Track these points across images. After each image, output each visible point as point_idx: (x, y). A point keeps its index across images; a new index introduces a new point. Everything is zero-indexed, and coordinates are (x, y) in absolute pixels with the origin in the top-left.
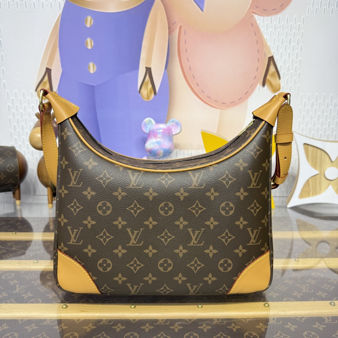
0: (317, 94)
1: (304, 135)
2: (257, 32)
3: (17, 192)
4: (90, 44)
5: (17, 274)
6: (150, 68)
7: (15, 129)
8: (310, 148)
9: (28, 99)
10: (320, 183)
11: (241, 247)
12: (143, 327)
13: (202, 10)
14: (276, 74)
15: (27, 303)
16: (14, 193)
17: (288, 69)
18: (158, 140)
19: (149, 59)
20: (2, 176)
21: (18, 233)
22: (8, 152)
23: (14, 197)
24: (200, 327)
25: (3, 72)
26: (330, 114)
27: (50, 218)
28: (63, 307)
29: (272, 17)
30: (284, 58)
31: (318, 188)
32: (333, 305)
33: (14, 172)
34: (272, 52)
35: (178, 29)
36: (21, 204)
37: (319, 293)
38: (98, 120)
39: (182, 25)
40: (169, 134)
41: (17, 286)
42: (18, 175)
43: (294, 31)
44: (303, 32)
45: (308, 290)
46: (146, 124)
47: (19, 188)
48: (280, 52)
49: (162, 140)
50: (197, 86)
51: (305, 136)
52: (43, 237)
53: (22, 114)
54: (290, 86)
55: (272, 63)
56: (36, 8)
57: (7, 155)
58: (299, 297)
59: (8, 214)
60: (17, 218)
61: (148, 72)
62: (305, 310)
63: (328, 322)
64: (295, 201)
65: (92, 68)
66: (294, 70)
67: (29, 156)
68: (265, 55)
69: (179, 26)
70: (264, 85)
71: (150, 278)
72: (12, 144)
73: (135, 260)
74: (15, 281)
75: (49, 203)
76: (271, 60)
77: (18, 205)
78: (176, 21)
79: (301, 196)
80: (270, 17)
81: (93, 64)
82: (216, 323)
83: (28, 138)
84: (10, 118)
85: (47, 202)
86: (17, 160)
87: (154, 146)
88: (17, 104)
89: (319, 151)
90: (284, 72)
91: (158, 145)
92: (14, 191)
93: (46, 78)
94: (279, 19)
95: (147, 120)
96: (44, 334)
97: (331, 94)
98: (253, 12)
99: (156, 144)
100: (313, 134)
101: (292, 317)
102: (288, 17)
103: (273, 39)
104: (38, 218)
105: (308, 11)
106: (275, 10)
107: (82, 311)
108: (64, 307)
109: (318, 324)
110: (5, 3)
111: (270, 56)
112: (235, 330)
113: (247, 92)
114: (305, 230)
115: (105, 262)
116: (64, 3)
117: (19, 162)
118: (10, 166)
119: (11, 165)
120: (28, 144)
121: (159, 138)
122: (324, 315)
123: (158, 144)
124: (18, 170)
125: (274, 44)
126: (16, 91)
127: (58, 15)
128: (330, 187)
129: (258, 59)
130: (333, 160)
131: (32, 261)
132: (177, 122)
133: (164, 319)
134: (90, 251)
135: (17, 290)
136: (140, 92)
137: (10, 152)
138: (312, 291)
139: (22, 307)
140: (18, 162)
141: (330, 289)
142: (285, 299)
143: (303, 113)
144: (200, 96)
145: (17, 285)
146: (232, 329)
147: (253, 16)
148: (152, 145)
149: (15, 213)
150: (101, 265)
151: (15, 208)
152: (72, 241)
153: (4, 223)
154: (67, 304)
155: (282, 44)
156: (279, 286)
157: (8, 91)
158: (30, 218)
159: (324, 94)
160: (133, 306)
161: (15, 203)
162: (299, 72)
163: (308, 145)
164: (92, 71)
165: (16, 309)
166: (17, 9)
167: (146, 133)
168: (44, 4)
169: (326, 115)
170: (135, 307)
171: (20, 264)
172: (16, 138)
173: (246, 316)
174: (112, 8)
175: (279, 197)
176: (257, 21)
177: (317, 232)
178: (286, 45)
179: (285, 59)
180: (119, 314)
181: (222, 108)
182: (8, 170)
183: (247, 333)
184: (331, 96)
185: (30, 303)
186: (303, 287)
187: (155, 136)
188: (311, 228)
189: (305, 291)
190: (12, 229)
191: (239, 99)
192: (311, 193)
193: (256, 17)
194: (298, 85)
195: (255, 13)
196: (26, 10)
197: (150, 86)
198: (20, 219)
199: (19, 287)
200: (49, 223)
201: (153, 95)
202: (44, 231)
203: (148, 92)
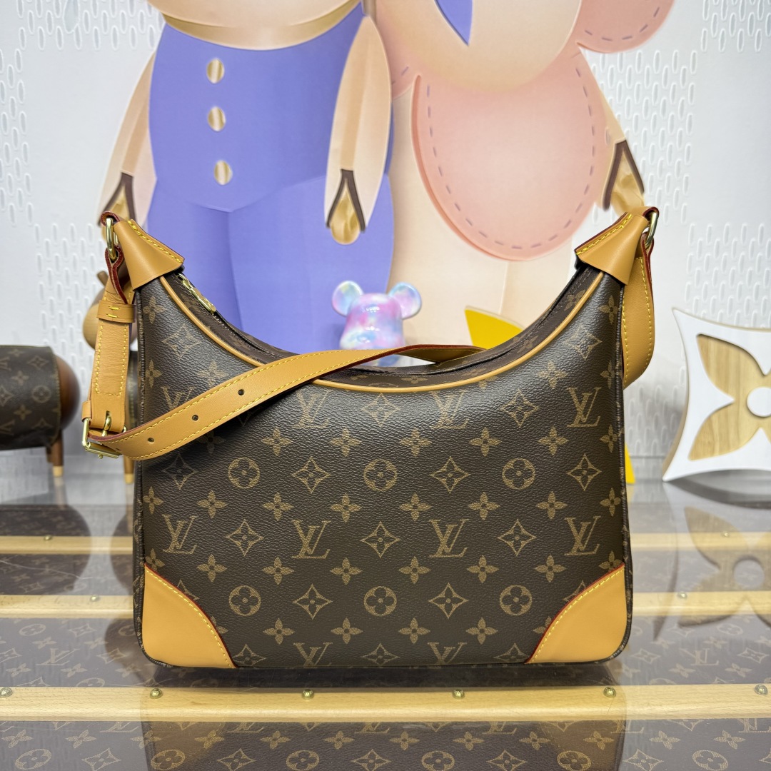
0: (727, 224)
1: (701, 316)
2: (590, 89)
3: (55, 447)
4: (217, 118)
5: (52, 625)
6: (351, 172)
7: (52, 309)
8: (713, 344)
9: (82, 242)
10: (737, 424)
11: (550, 560)
12: (329, 740)
13: (466, 42)
14: (635, 182)
15: (73, 686)
16: (49, 452)
17: (661, 171)
18: (368, 329)
19: (349, 151)
20: (23, 412)
21: (56, 538)
22: (37, 359)
23: (49, 460)
24: (459, 740)
25: (28, 184)
26: (759, 269)
27: (127, 506)
28: (151, 695)
29: (622, 54)
30: (652, 144)
31: (732, 436)
32: (761, 693)
33: (48, 402)
34: (625, 131)
35: (413, 85)
36: (63, 476)
37: (731, 667)
38: (237, 287)
39: (420, 75)
40: (393, 317)
41: (53, 651)
42: (58, 410)
43: (673, 84)
44: (693, 86)
45: (706, 662)
46: (341, 296)
47: (60, 438)
48: (643, 132)
49: (378, 330)
50: (457, 210)
51: (704, 319)
52: (112, 546)
53: (67, 277)
54: (667, 207)
55: (624, 156)
56: (100, 43)
57: (35, 365)
58: (687, 676)
59: (35, 498)
60: (56, 506)
61: (346, 180)
62: (697, 703)
63: (751, 730)
64: (682, 465)
65: (223, 173)
66: (675, 170)
67: (83, 368)
68: (609, 139)
69: (415, 77)
70: (606, 205)
71: (347, 631)
72: (46, 343)
73: (312, 590)
74: (48, 641)
75: (126, 472)
76: (623, 149)
77: (57, 477)
78: (408, 68)
79: (695, 454)
80: (618, 55)
81: (225, 164)
82: (495, 731)
83: (80, 330)
84: (41, 286)
85: (121, 471)
86: (55, 376)
87: (361, 343)
88: (57, 254)
89: (732, 350)
90: (652, 176)
91: (368, 341)
92: (48, 445)
93: (122, 195)
94: (640, 58)
95: (344, 285)
96: (109, 752)
97: (761, 225)
98: (579, 44)
99: (364, 339)
100: (722, 314)
101: (668, 719)
102: (658, 54)
103: (626, 104)
104: (101, 506)
105: (704, 39)
106: (630, 40)
107: (194, 703)
108: (155, 694)
109: (726, 735)
110: (32, 33)
111: (620, 140)
112: (536, 746)
113: (569, 222)
114: (706, 531)
115: (245, 593)
116: (160, 32)
117: (60, 380)
118: (41, 389)
119: (44, 387)
120: (80, 343)
121: (371, 325)
122: (740, 715)
123: (369, 338)
124: (59, 399)
125: (628, 114)
126: (55, 224)
127: (149, 58)
128: (761, 432)
129: (593, 148)
130: (766, 371)
131: (86, 598)
132: (410, 290)
133: (377, 723)
134: (212, 568)
135: (53, 660)
136: (328, 224)
137: (41, 359)
138: (715, 662)
139: (60, 694)
140: (58, 382)
141: (758, 660)
142: (654, 680)
143: (698, 269)
144: (463, 232)
145: (52, 649)
146: (531, 744)
147: (580, 53)
148: (356, 340)
149: (51, 496)
150: (236, 600)
151: (51, 486)
152: (174, 546)
153: (25, 518)
154: (162, 689)
155: (646, 115)
156: (640, 653)
157: (37, 225)
158: (83, 506)
159: (744, 225)
160: (307, 694)
161: (50, 473)
162: (685, 176)
163: (708, 337)
164: (222, 180)
165: (49, 698)
166: (58, 46)
167: (343, 316)
168: (118, 34)
169: (751, 272)
170: (311, 696)
171: (59, 603)
172: (54, 330)
173: (562, 717)
174: (266, 42)
175: (647, 458)
176: (589, 64)
177: (733, 535)
178: (655, 116)
179: (653, 146)
180: (276, 712)
181: (514, 258)
182: (36, 399)
183: (564, 753)
184: (759, 229)
185: (79, 686)
186: (694, 654)
187: (363, 321)
188: (719, 527)
189: (701, 663)
190: (43, 531)
191: (552, 239)
192: (717, 447)
193: (587, 54)
194: (685, 204)
195: (584, 46)
196: (79, 49)
197: (351, 211)
198: (63, 509)
199: (57, 653)
200: (126, 517)
201: (358, 231)
202: (116, 534)
203: (346, 225)
